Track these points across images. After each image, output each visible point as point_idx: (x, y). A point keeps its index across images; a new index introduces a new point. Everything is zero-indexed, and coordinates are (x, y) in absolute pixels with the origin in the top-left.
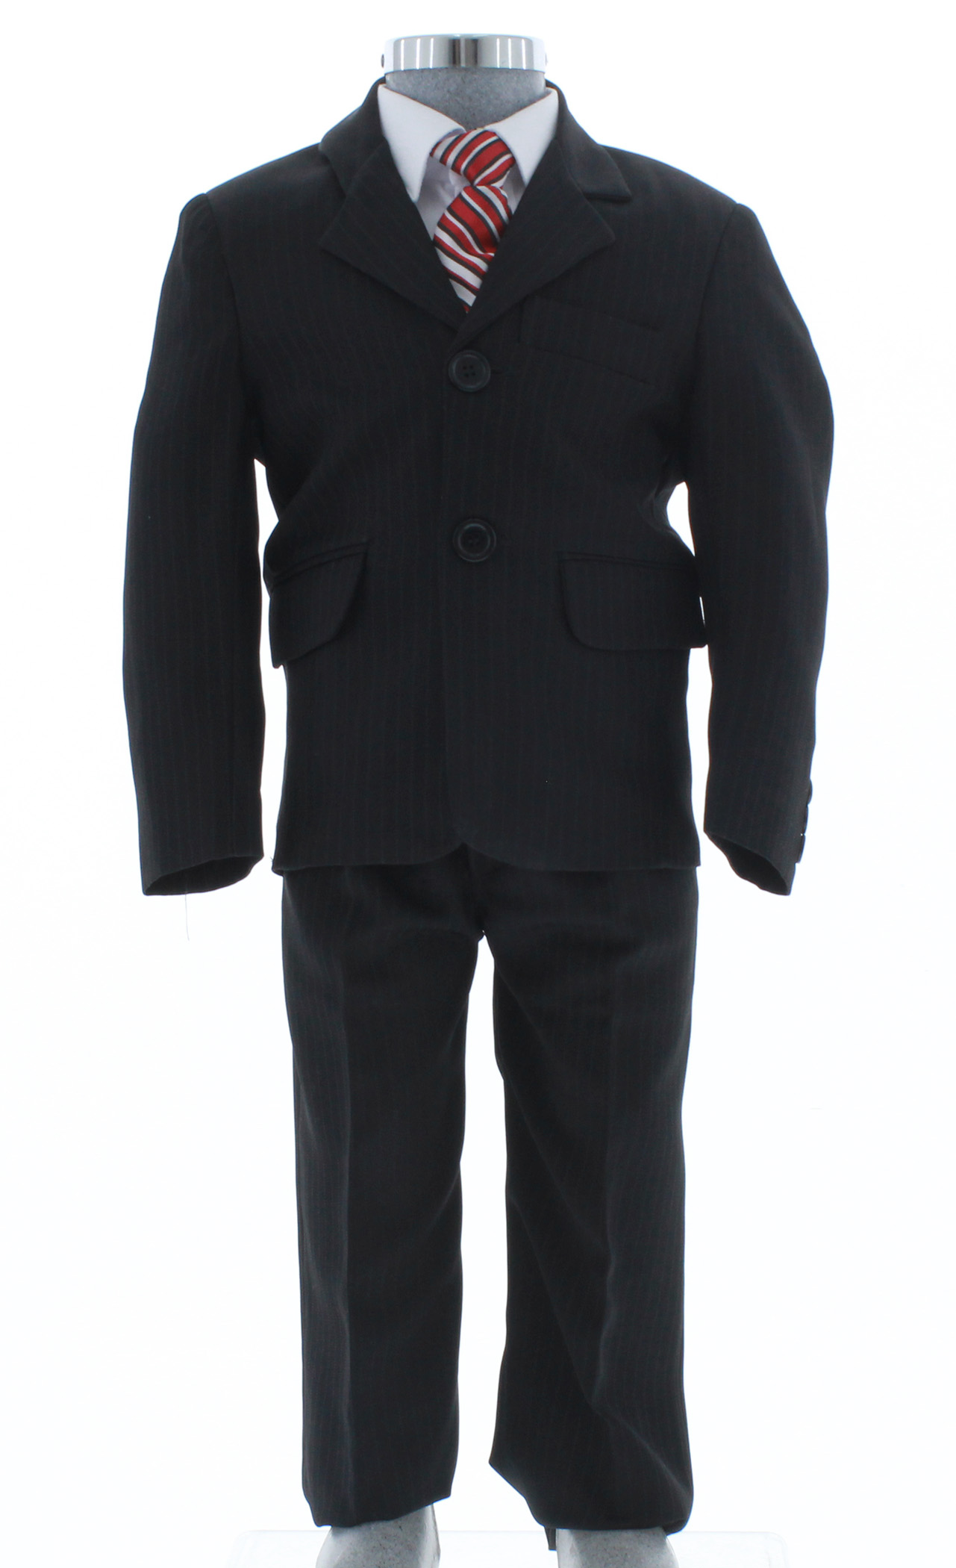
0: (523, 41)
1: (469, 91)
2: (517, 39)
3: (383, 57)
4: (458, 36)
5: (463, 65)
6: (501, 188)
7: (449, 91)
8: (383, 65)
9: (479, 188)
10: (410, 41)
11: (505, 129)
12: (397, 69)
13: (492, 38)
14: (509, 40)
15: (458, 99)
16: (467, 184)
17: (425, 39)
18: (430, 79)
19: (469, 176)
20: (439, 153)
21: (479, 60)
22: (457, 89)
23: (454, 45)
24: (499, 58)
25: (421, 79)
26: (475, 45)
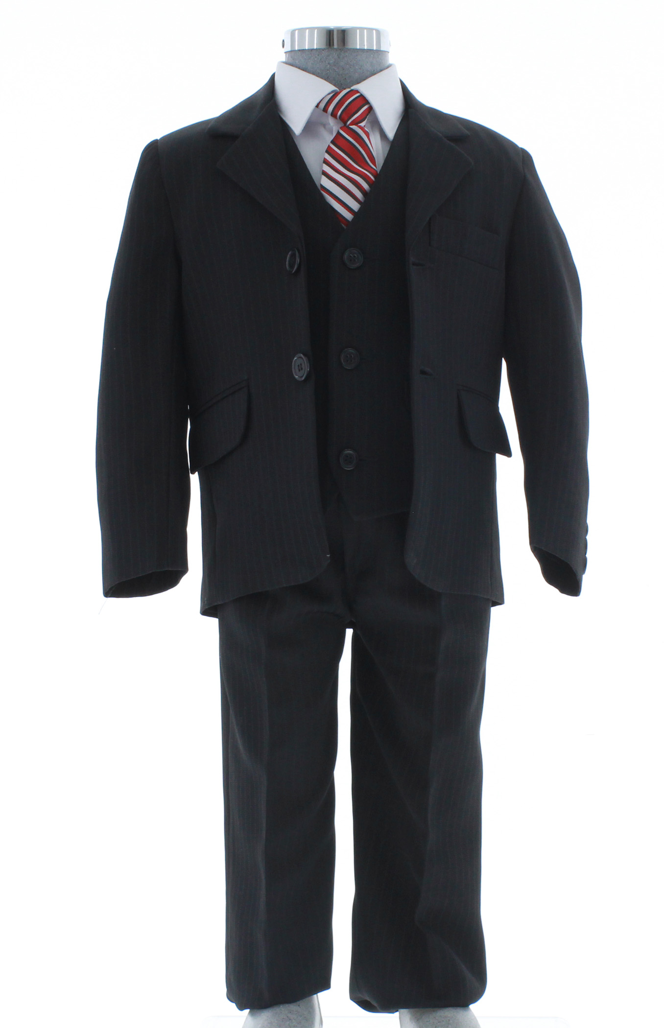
0: (374, 31)
1: (342, 64)
2: (370, 30)
3: (283, 41)
4: (332, 28)
5: (336, 46)
6: (364, 126)
7: (329, 64)
8: (283, 47)
9: (351, 127)
10: (302, 31)
11: (366, 88)
12: (293, 49)
13: (354, 29)
14: (365, 30)
15: (336, 69)
16: (342, 125)
17: (312, 29)
18: (317, 56)
19: (343, 119)
20: (322, 105)
21: (345, 44)
22: (335, 62)
23: (329, 34)
24: (359, 43)
25: (310, 56)
26: (343, 34)
